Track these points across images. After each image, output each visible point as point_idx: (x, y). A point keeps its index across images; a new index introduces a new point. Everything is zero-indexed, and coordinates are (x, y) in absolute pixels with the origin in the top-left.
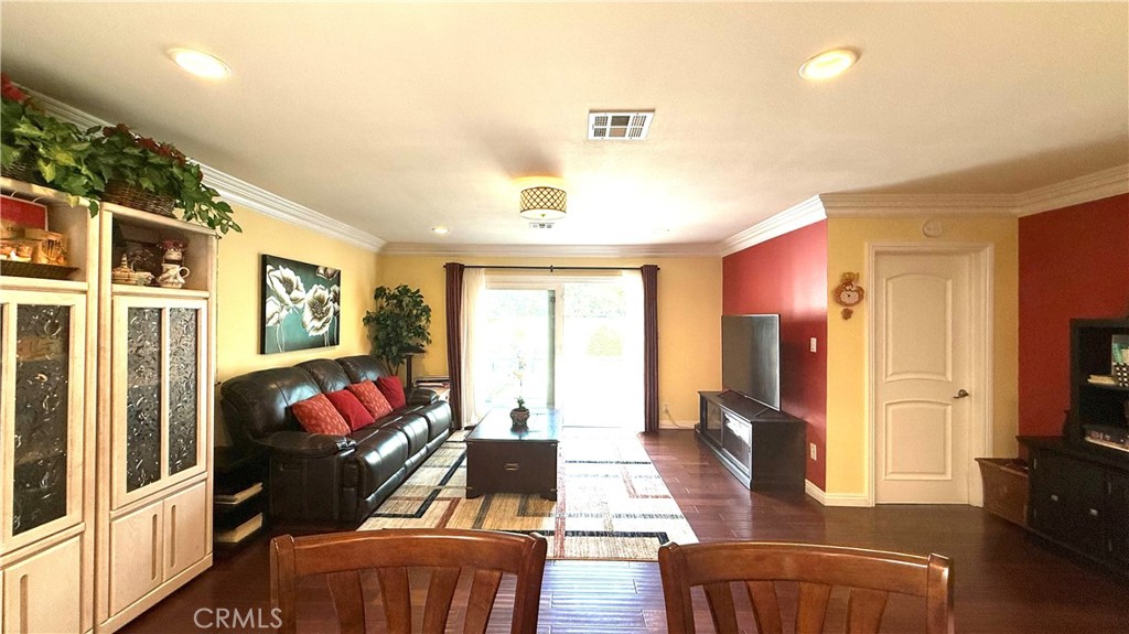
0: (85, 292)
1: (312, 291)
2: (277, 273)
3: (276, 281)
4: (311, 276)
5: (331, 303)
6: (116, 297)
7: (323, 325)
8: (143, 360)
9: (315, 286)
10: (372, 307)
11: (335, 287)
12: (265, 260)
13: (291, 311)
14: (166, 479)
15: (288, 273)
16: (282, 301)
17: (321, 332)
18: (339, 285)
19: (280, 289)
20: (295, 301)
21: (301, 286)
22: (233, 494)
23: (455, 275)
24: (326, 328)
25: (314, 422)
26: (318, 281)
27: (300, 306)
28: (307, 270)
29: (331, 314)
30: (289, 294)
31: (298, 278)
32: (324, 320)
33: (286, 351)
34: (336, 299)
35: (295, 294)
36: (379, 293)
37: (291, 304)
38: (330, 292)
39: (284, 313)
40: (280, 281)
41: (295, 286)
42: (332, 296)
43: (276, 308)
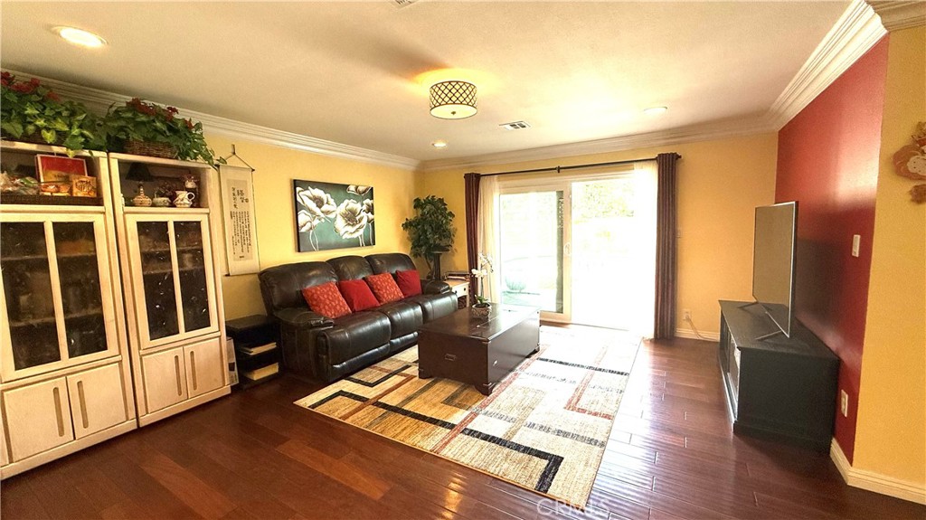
0: (104, 213)
1: (343, 206)
2: (307, 193)
3: (306, 200)
4: (342, 193)
5: (363, 214)
6: (127, 215)
7: (357, 230)
8: (153, 258)
9: (346, 201)
10: (411, 214)
11: (368, 201)
12: (296, 183)
13: (323, 220)
14: (183, 334)
15: (318, 192)
16: (310, 211)
17: (355, 236)
18: (372, 198)
19: (312, 205)
20: (327, 213)
21: (331, 201)
22: (251, 347)
23: (473, 183)
24: (361, 231)
25: (314, 303)
26: (350, 197)
27: (332, 216)
28: (338, 189)
29: (364, 222)
30: (320, 207)
31: (329, 195)
32: (358, 226)
33: (320, 250)
34: (371, 209)
35: (325, 208)
36: (418, 204)
37: (322, 215)
38: (362, 205)
39: (316, 222)
40: (310, 198)
41: (325, 202)
42: (365, 207)
43: (308, 219)
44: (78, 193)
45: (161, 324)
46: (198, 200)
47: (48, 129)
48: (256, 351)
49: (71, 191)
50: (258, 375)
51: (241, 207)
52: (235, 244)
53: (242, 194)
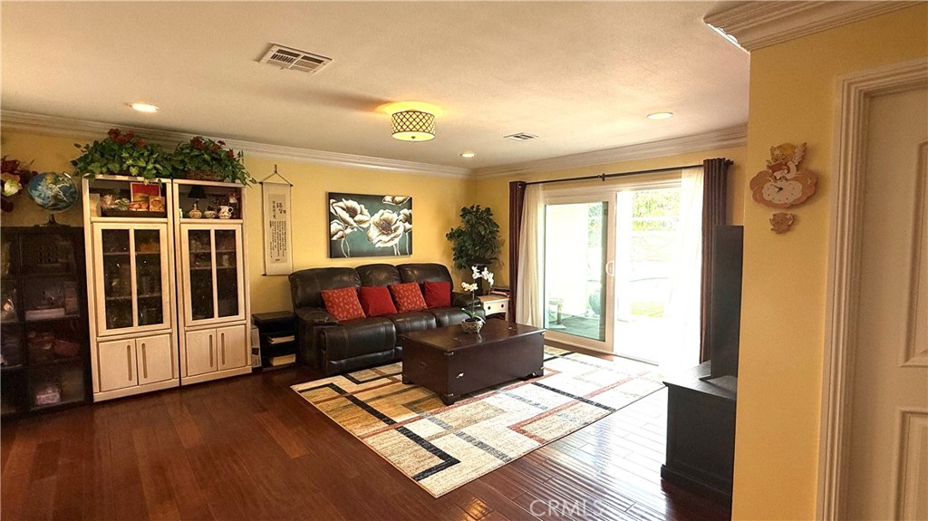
0: (167, 223)
1: (377, 216)
2: (341, 204)
3: (339, 210)
4: (377, 204)
5: (399, 223)
6: (182, 225)
7: (392, 239)
8: (199, 257)
9: (381, 211)
10: (457, 223)
11: (406, 211)
12: (331, 196)
13: (356, 230)
14: (216, 319)
15: (351, 204)
16: (345, 222)
17: (389, 245)
18: (410, 208)
19: (345, 216)
20: (360, 222)
21: (365, 211)
23: (518, 193)
24: (397, 241)
26: (385, 207)
27: (365, 226)
28: (373, 201)
29: (401, 231)
30: (353, 217)
31: (362, 206)
32: (393, 235)
33: (351, 256)
34: (409, 219)
35: (359, 217)
36: (465, 212)
37: (355, 225)
38: (399, 214)
39: (348, 231)
40: (344, 209)
41: (359, 212)
42: (401, 217)
43: (340, 227)
44: (152, 208)
45: (202, 308)
46: (237, 213)
47: (134, 166)
48: (276, 341)
49: (148, 208)
50: (278, 362)
51: (280, 217)
52: (272, 249)
53: (281, 206)
